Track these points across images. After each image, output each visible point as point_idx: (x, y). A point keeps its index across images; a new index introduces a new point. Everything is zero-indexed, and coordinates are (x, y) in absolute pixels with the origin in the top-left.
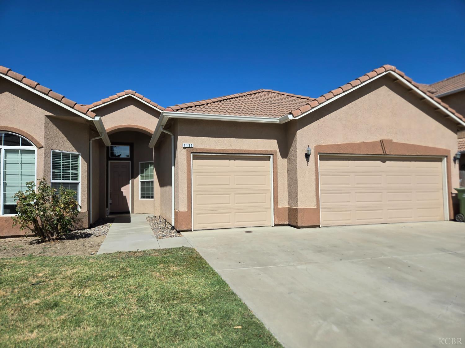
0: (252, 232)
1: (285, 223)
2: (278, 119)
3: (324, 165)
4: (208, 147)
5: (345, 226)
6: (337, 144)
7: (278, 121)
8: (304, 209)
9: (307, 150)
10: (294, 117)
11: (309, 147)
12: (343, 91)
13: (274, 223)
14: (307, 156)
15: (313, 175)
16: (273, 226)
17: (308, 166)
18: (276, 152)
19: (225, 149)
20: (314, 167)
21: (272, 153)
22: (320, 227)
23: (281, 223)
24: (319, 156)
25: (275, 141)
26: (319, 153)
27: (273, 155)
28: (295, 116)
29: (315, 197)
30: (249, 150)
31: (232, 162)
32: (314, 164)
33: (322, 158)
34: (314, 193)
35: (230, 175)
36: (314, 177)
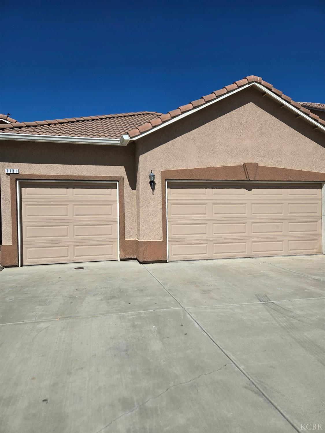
1: (133, 257)
2: (118, 141)
3: (172, 194)
4: (37, 173)
6: (189, 168)
7: (119, 142)
9: (149, 176)
10: (131, 138)
11: (152, 172)
12: (193, 107)
13: (120, 258)
14: (152, 183)
15: (159, 205)
16: (119, 260)
17: (153, 194)
19: (58, 175)
20: (160, 195)
22: (168, 262)
23: (128, 257)
24: (167, 182)
26: (166, 179)
27: (118, 181)
28: (131, 136)
29: (161, 228)
30: (89, 177)
31: (70, 190)
32: (160, 192)
33: (172, 186)
34: (160, 225)
35: (67, 205)
36: (160, 207)
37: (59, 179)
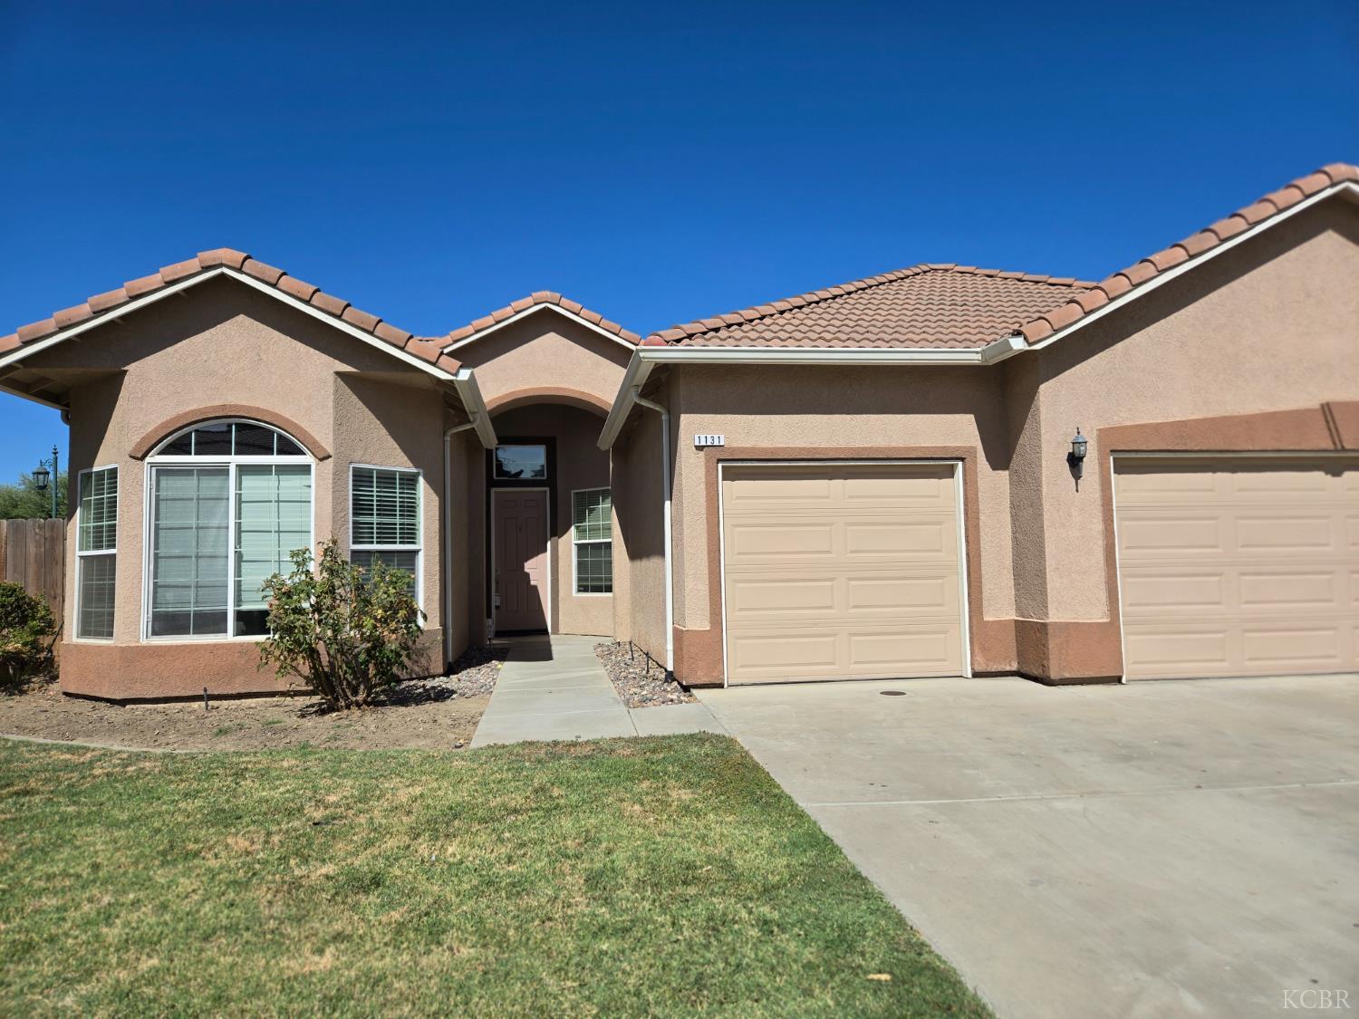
0: (904, 694)
1: (1008, 668)
2: (977, 352)
3: (1129, 488)
4: (765, 444)
5: (1207, 678)
6: (1172, 420)
7: (979, 357)
8: (1067, 624)
9: (1073, 443)
10: (1030, 344)
11: (1078, 433)
12: (1190, 256)
13: (972, 669)
14: (1075, 461)
15: (1095, 520)
16: (970, 676)
17: (1077, 491)
18: (972, 450)
19: (815, 448)
20: (1097, 495)
21: (959, 456)
22: (1124, 681)
23: (994, 668)
24: (1114, 459)
25: (971, 417)
26: (1111, 451)
27: (962, 459)
28: (1031, 340)
29: (1103, 586)
30: (890, 449)
31: (838, 484)
32: (1097, 487)
33: (1122, 468)
34: (1099, 576)
35: (831, 524)
36: (1098, 526)
37: (818, 456)
